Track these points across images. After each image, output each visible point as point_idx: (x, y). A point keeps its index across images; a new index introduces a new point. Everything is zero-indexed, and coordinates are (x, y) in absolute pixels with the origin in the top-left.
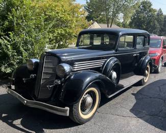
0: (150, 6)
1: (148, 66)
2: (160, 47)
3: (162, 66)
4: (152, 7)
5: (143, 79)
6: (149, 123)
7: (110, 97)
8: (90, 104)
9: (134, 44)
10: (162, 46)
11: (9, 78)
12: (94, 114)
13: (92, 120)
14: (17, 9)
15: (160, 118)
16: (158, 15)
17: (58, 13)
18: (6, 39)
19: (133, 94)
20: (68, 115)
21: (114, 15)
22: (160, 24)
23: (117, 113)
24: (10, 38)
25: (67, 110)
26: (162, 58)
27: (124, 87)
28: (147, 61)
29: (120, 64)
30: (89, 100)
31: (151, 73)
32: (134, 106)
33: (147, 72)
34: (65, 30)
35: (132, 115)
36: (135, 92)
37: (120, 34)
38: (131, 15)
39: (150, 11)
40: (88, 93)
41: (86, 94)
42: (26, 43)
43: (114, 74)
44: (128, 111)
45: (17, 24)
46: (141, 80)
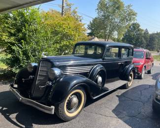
0: (138, 27)
1: (132, 73)
2: (143, 58)
3: (145, 73)
4: (140, 27)
5: (127, 83)
6: (128, 124)
7: (95, 98)
8: (75, 104)
9: (119, 54)
10: (145, 57)
11: (13, 77)
12: (79, 112)
13: (78, 118)
14: (30, 24)
15: (138, 119)
16: (145, 33)
17: (64, 29)
18: (19, 46)
19: (117, 96)
20: (53, 113)
21: (111, 32)
22: (147, 41)
23: (100, 113)
24: (23, 46)
25: (52, 109)
26: (145, 67)
27: (108, 90)
28: (130, 68)
29: (105, 70)
30: (75, 100)
31: (134, 78)
32: (116, 107)
33: (130, 77)
34: (69, 42)
35: (114, 115)
36: (120, 95)
37: (107, 46)
38: (123, 33)
39: (139, 30)
40: (75, 94)
41: (73, 94)
42: (34, 50)
43: (100, 79)
44: (111, 111)
45: (28, 36)
46: (125, 84)
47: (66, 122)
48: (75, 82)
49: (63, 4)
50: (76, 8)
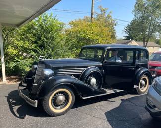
1: (146, 78)
5: (138, 88)
7: (84, 98)
19: (122, 100)
20: (36, 106)
23: (90, 113)
25: (35, 103)
27: (106, 93)
47: (52, 116)
48: (63, 80)
49: (92, 11)
50: (111, 13)
